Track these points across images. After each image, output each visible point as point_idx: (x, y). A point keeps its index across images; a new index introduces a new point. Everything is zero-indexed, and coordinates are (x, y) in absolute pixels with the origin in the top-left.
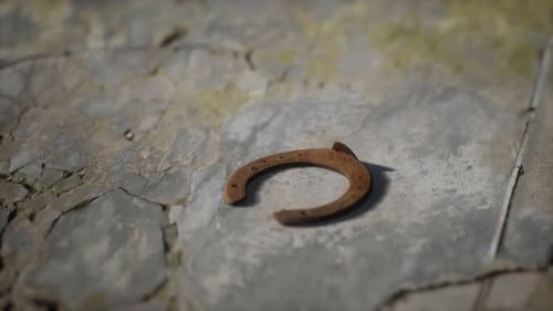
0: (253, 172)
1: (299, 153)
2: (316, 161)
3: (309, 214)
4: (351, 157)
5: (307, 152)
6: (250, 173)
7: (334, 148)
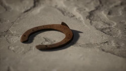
0: (33, 31)
1: (50, 26)
2: (55, 28)
3: (48, 46)
4: (67, 27)
5: (53, 25)
6: (32, 32)
7: (62, 24)
